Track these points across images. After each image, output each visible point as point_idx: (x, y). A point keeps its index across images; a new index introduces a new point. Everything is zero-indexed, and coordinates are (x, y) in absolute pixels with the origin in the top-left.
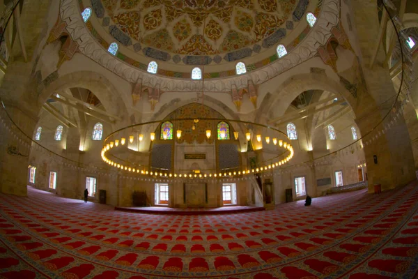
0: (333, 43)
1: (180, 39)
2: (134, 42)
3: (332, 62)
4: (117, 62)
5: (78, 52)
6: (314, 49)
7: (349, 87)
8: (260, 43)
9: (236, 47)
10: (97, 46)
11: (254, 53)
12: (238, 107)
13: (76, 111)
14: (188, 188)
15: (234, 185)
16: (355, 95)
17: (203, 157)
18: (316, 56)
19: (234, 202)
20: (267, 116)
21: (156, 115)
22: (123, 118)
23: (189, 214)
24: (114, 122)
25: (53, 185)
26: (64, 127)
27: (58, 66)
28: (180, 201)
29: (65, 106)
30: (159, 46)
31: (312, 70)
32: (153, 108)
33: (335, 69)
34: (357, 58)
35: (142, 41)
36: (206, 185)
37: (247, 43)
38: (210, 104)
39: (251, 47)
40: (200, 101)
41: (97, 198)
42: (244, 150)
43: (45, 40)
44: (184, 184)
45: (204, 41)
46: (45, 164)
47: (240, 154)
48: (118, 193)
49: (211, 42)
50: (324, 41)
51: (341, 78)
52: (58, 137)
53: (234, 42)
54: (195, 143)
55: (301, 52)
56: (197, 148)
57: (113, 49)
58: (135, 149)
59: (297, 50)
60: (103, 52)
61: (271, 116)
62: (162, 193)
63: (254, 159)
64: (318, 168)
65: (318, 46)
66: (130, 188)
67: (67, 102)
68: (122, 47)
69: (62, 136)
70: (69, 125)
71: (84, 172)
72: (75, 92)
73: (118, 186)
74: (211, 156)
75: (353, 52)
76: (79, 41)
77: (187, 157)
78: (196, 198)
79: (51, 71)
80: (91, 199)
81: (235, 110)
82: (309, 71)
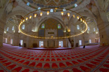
0: (91, 4)
1: (47, 2)
2: (34, 2)
3: (91, 9)
4: (29, 7)
5: (18, 5)
6: (85, 5)
7: (95, 16)
8: (70, 3)
9: (63, 4)
10: (24, 3)
11: (68, 6)
12: (64, 20)
13: (17, 22)
14: (49, 42)
15: (62, 42)
16: (97, 18)
17: (53, 33)
18: (86, 7)
19: (62, 46)
20: (72, 22)
21: (40, 22)
22: (30, 23)
23: (49, 50)
24: (28, 24)
25: (12, 43)
26: (15, 27)
27: (12, 9)
28: (46, 46)
29: (14, 20)
30: (41, 3)
31: (85, 10)
32: (39, 20)
33: (91, 11)
34: (98, 8)
35: (36, 2)
36: (54, 41)
37: (66, 3)
38: (56, 19)
39: (67, 4)
40: (53, 18)
41: (23, 46)
42: (65, 32)
43: (8, 2)
44: (48, 41)
45: (54, 2)
46: (9, 37)
47: (64, 33)
48: (29, 44)
49: (56, 2)
50: (88, 3)
51: (93, 13)
52: (13, 30)
53: (63, 3)
54: (51, 29)
55: (81, 6)
56: (52, 31)
57: (28, 4)
58: (34, 31)
59: (80, 5)
60: (25, 5)
61: (73, 22)
62: (41, 44)
63: (68, 34)
64: (85, 38)
65: (86, 4)
66: (32, 42)
67: (15, 19)
68: (31, 3)
69: (14, 29)
70: (16, 26)
71: (20, 39)
72: (17, 16)
73: (29, 42)
74: (56, 33)
75: (97, 7)
76: (18, 2)
77: (49, 33)
78: (51, 45)
79: (10, 10)
80: (22, 46)
81: (63, 21)
82: (84, 11)
